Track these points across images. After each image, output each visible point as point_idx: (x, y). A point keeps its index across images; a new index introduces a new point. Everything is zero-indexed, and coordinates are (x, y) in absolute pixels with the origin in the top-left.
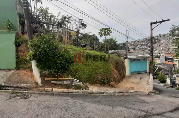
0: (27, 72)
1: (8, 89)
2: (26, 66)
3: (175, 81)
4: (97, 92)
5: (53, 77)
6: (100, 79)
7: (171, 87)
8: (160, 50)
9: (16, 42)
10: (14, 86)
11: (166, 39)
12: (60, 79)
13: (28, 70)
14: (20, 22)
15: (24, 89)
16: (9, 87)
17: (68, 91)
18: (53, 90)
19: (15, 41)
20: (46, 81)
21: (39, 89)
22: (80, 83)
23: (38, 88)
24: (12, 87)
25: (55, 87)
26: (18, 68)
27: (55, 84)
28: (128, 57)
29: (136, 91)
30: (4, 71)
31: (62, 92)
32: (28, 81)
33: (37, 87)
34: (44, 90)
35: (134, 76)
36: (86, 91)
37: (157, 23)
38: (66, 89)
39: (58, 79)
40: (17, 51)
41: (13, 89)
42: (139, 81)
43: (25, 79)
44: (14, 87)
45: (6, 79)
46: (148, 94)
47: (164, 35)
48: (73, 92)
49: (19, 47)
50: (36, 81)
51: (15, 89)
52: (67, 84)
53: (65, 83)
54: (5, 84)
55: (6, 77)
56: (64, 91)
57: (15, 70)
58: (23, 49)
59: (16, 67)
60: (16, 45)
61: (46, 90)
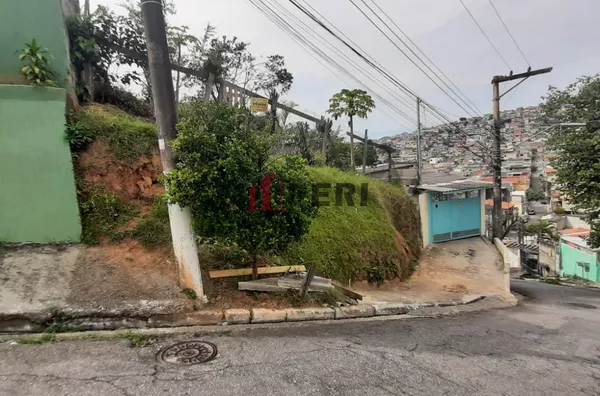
0: (130, 251)
1: (91, 328)
2: (121, 230)
3: (535, 257)
4: (385, 309)
5: (236, 268)
6: (367, 265)
7: (525, 276)
8: (466, 165)
9: (70, 133)
10: (113, 311)
11: (483, 130)
12: (261, 271)
13: (135, 243)
14: (72, 52)
15: (150, 321)
16: (93, 316)
17: (301, 317)
18: (251, 314)
19: (65, 128)
20: (217, 281)
21: (203, 317)
22: (327, 282)
23: (202, 313)
24: (106, 316)
25: (254, 305)
26: (90, 236)
27: (250, 293)
28: (424, 186)
29: (479, 296)
30: (38, 253)
31: (282, 319)
32: (156, 288)
33: (196, 309)
34: (224, 317)
35: (445, 248)
36: (356, 311)
37: (512, 77)
38: (293, 307)
39: (255, 271)
40: (79, 170)
41: (108, 324)
42: (468, 264)
43: (140, 278)
44: (113, 317)
45: (67, 284)
46: (518, 305)
47: (476, 121)
48: (318, 316)
49: (85, 155)
50: (189, 286)
51: (117, 323)
52: (290, 290)
53: (283, 284)
54: (75, 305)
55: (62, 274)
56: (290, 317)
57: (83, 247)
58: (101, 163)
59: (84, 234)
60: (71, 145)
61: (231, 316)
